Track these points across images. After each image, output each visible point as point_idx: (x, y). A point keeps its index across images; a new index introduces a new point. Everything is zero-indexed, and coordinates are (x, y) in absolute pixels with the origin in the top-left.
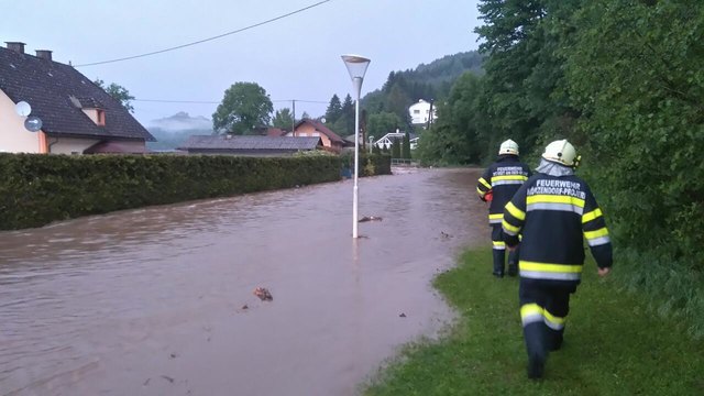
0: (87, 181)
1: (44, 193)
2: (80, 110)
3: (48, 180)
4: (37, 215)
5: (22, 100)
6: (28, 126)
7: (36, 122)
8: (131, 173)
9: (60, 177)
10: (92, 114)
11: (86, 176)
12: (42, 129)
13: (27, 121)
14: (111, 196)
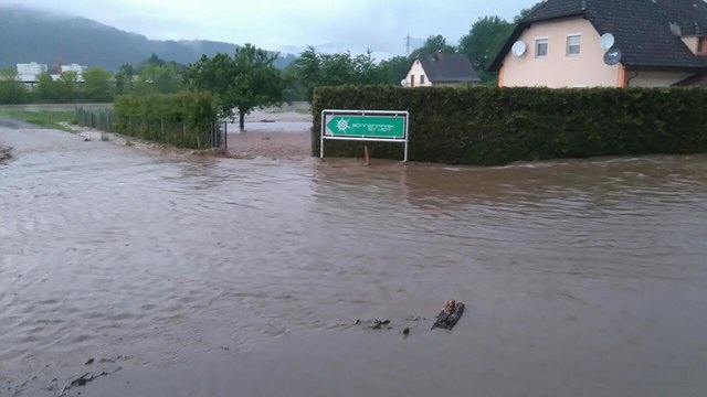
0: (568, 119)
1: (513, 130)
2: (678, 38)
3: (521, 116)
4: (500, 152)
5: (608, 31)
6: (608, 59)
7: (615, 54)
8: (633, 110)
9: (535, 113)
10: (691, 43)
11: (570, 113)
12: (621, 61)
13: (606, 54)
14: (598, 137)
